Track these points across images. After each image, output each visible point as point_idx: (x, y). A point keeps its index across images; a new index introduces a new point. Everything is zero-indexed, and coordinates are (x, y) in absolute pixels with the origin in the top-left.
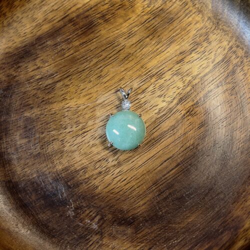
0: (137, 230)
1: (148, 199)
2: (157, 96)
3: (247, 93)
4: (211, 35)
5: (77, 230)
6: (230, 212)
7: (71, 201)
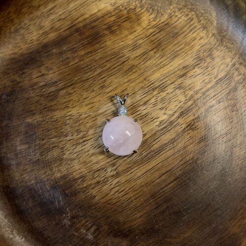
0: (132, 242)
1: (145, 211)
2: (158, 108)
4: (215, 51)
5: (72, 239)
6: (227, 229)
7: (67, 209)
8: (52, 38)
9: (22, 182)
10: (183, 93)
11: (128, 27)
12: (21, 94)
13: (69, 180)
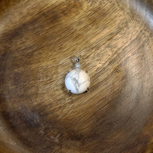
0: (83, 143)
1: (90, 123)
2: (96, 60)
3: (151, 58)
4: (129, 23)
7: (42, 124)
8: (29, 20)
9: (13, 108)
10: (111, 50)
11: (75, 11)
13: (42, 106)
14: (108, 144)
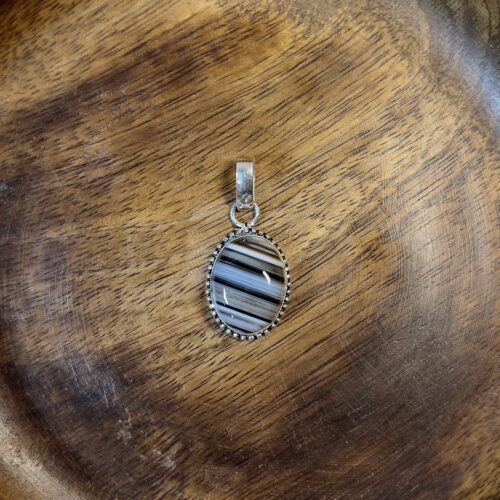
0: (252, 476)
1: (277, 416)
2: (308, 215)
3: (486, 221)
4: (424, 101)
5: (134, 467)
6: (435, 454)
7: (126, 410)
9: (39, 355)
10: (358, 186)
11: (251, 49)
12: (37, 183)
13: (130, 353)
14: (328, 483)
